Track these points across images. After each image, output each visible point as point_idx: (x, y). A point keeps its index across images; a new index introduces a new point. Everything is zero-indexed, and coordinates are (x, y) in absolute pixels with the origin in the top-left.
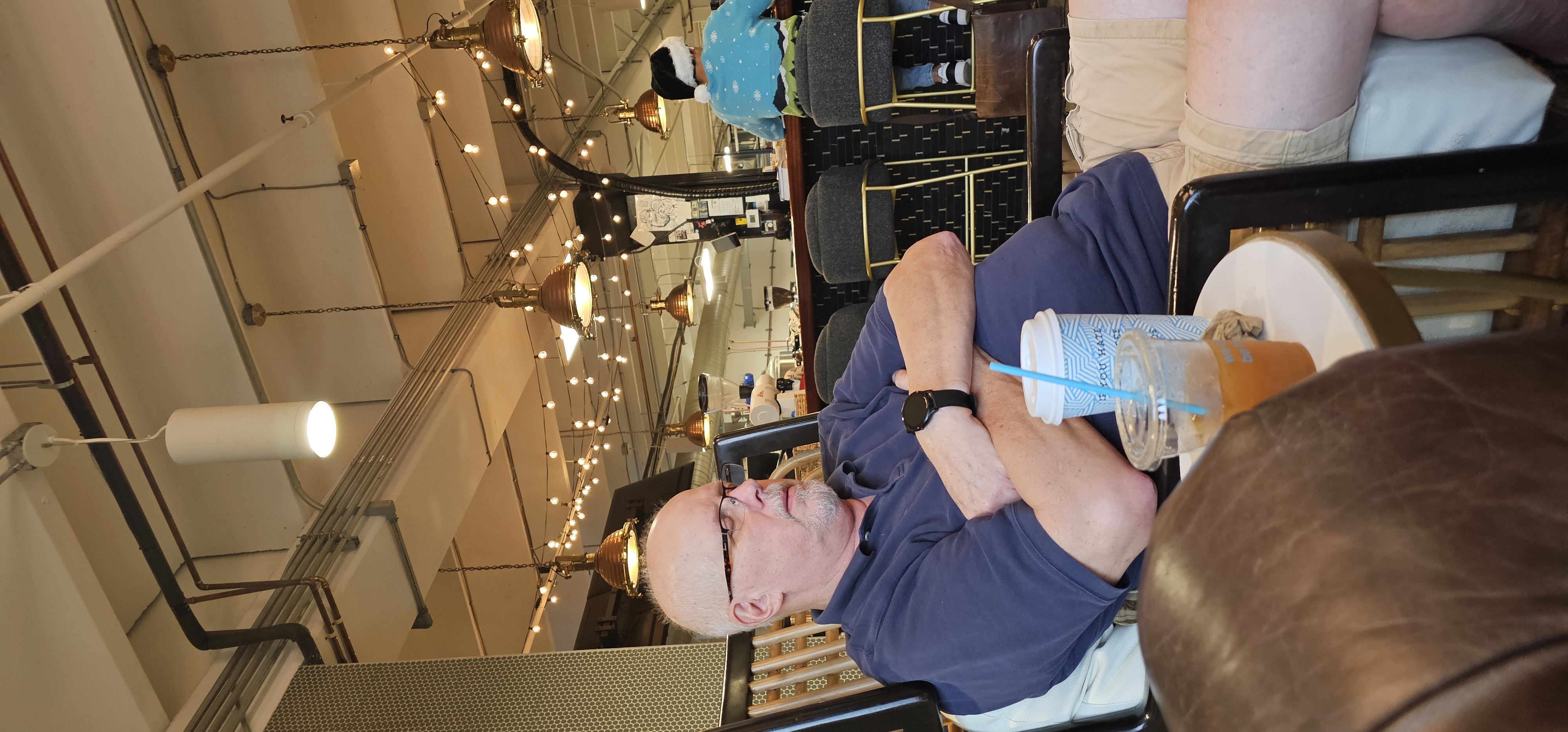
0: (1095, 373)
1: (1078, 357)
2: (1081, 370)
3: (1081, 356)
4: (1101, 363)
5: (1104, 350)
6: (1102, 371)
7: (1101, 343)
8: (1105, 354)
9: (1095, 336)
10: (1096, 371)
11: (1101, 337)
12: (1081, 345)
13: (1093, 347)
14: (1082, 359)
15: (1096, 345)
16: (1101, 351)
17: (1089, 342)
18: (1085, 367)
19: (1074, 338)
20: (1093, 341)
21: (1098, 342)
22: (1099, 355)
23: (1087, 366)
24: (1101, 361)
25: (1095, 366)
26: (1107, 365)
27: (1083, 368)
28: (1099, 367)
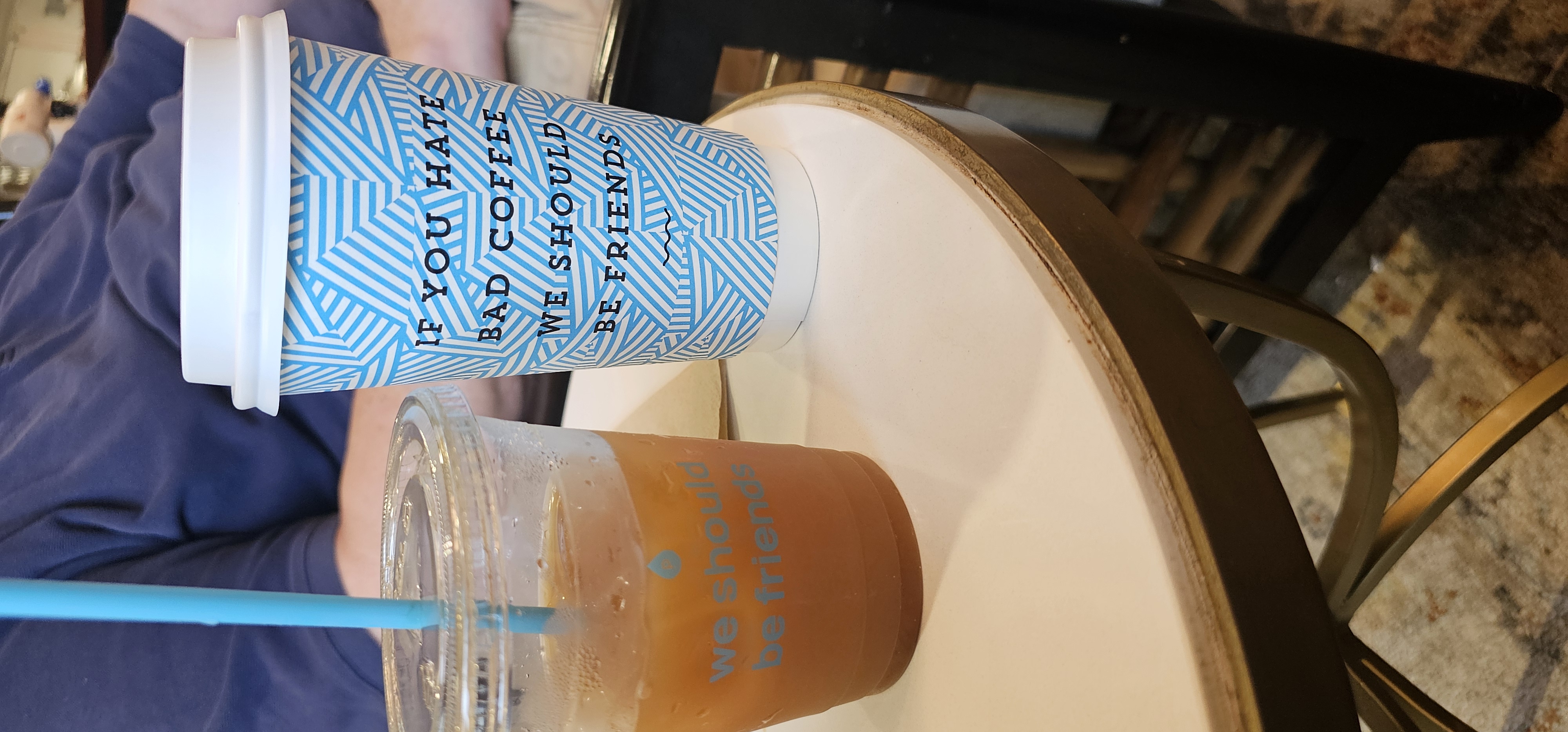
0: (410, 246)
1: (350, 177)
2: (356, 227)
3: (362, 177)
4: (434, 213)
5: (448, 168)
6: (433, 243)
7: (439, 145)
8: (448, 184)
9: (421, 118)
10: (412, 238)
11: (444, 124)
12: (366, 139)
13: (410, 152)
14: (364, 187)
15: (422, 148)
16: (439, 169)
17: (398, 134)
18: (372, 219)
19: (342, 109)
20: (413, 133)
21: (430, 138)
22: (429, 183)
23: (380, 216)
24: (436, 204)
25: (409, 219)
26: (453, 222)
27: (364, 222)
28: (424, 226)
